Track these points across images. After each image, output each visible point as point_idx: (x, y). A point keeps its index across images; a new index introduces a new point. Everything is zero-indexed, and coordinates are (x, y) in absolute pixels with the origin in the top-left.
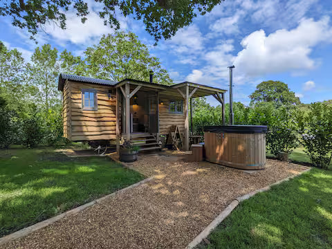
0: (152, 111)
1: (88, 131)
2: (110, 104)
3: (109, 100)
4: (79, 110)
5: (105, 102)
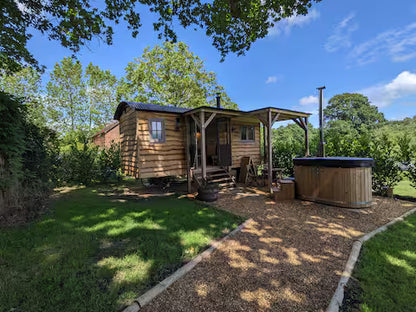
0: (222, 141)
1: (157, 167)
2: (177, 134)
3: (177, 130)
4: (147, 143)
5: (173, 133)
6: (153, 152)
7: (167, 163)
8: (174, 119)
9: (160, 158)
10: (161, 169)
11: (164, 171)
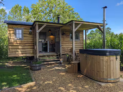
1: (18, 52)
2: (31, 36)
3: (30, 34)
4: (12, 40)
5: (28, 35)
6: (16, 44)
7: (24, 50)
8: (29, 28)
9: (20, 47)
10: (20, 53)
11: (22, 54)
